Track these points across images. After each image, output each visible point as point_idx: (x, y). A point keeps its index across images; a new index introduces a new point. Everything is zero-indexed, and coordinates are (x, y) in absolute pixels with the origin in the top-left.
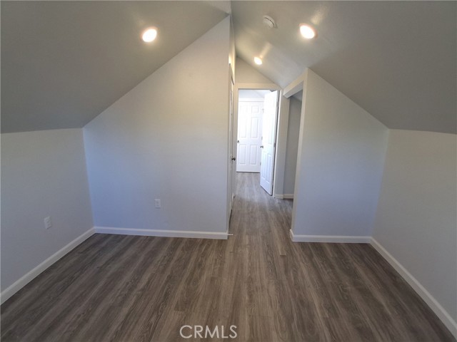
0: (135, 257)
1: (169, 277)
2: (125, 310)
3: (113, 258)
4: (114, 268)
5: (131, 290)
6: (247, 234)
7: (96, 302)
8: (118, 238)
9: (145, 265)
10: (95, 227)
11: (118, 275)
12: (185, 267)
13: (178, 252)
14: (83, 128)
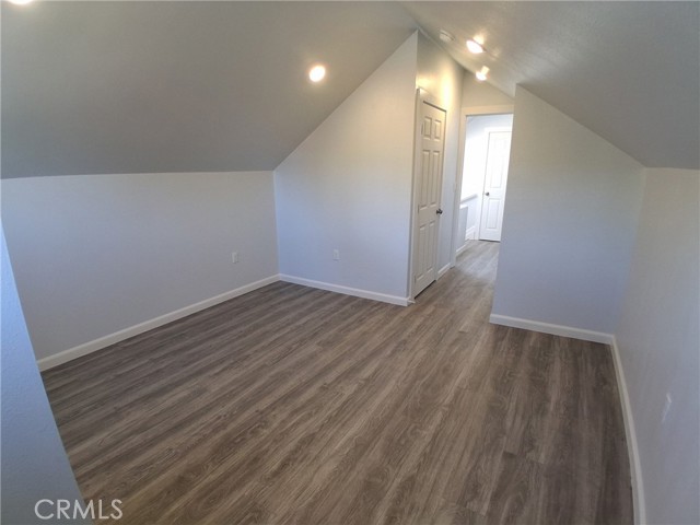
0: (304, 304)
1: (326, 323)
2: (277, 335)
3: (285, 301)
4: (283, 307)
5: (289, 324)
6: (436, 306)
7: (257, 327)
8: (298, 287)
9: (311, 311)
10: (280, 274)
11: (283, 313)
12: (345, 319)
13: (348, 307)
14: (274, 172)
